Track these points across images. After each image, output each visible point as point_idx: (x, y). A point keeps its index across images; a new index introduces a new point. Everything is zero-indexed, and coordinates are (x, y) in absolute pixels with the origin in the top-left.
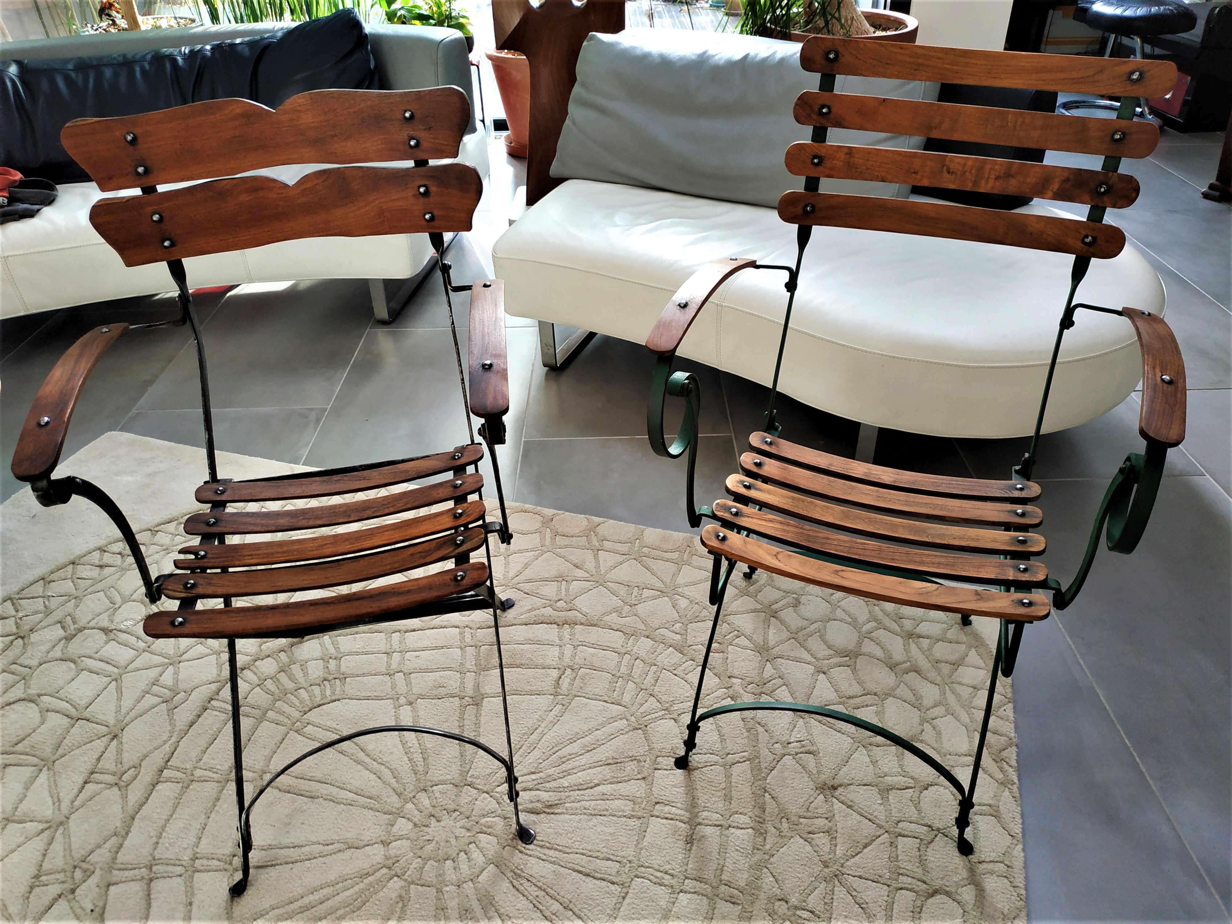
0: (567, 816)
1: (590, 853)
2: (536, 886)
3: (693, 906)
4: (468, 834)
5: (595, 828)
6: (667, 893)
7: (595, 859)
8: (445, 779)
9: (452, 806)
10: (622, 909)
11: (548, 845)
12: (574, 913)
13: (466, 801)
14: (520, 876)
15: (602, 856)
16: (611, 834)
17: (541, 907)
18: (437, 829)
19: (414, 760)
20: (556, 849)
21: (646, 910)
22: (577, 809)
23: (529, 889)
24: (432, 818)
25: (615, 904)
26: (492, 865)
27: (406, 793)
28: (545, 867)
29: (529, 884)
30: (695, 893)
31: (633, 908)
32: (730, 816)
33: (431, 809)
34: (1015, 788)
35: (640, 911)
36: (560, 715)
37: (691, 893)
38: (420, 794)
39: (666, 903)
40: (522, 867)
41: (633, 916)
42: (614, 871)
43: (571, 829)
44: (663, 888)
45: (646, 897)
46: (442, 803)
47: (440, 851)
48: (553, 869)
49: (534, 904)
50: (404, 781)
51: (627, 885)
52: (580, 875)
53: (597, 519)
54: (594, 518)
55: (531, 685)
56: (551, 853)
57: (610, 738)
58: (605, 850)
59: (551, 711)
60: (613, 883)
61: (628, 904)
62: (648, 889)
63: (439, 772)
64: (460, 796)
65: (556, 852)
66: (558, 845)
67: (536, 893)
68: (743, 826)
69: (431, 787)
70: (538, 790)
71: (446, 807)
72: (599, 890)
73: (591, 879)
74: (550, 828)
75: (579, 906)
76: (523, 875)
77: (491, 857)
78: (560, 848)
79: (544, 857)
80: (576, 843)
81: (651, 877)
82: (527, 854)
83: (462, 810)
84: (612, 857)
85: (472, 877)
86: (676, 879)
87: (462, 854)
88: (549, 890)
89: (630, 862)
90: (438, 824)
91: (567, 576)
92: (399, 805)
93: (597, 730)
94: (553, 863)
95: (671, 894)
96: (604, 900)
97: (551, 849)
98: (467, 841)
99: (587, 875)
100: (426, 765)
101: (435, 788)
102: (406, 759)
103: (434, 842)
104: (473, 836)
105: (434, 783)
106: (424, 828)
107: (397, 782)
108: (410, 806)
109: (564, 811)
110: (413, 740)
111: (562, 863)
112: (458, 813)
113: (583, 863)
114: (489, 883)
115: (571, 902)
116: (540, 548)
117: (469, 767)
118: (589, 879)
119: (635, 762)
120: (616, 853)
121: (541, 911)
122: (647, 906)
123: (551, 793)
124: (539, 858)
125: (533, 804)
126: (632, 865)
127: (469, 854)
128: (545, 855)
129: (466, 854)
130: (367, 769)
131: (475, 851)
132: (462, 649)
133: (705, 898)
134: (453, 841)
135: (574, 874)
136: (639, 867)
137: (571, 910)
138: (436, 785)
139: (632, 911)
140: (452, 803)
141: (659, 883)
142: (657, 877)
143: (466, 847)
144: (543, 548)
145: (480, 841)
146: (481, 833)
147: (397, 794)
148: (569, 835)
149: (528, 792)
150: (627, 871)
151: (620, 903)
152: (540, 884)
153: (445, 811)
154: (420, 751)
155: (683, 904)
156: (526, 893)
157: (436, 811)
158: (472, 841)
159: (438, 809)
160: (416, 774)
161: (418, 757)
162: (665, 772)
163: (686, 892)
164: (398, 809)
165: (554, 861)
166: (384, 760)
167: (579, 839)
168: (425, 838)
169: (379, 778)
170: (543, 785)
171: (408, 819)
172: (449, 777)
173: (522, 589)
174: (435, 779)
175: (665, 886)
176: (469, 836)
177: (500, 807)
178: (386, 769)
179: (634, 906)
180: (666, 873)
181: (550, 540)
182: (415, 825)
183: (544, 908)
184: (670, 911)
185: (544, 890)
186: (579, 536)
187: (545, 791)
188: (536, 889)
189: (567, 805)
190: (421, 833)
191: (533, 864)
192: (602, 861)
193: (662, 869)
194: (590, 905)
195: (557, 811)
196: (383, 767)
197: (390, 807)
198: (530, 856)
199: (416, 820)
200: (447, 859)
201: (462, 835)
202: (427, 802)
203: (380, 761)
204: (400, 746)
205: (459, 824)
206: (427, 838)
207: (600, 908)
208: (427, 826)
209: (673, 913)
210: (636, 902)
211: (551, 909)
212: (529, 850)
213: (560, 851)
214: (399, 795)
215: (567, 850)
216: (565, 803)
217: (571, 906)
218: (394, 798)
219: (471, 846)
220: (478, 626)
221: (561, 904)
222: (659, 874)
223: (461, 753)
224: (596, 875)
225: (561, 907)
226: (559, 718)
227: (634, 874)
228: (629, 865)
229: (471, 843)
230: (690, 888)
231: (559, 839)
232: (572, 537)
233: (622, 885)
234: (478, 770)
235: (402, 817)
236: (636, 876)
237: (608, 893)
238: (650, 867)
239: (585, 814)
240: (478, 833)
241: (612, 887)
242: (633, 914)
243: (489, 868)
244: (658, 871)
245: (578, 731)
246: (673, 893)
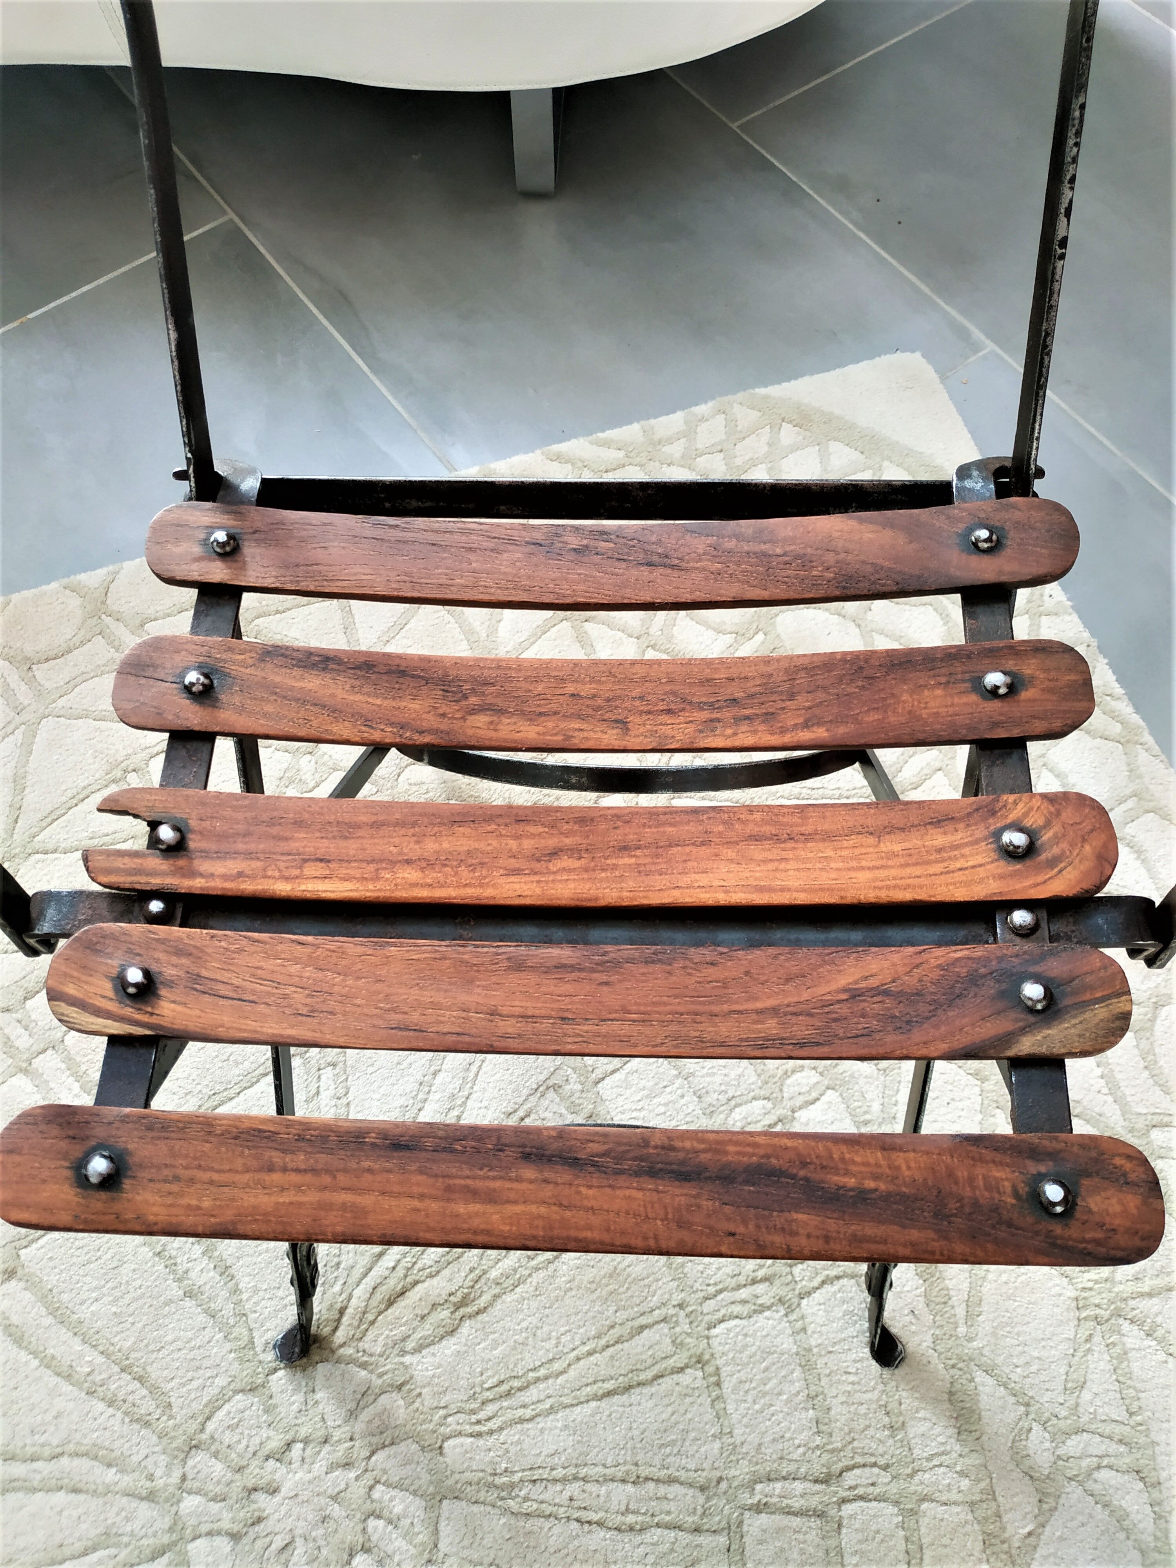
0: (508, 1298)
1: (603, 1342)
2: (556, 1481)
3: (838, 1312)
4: (352, 1475)
5: (574, 1285)
6: (780, 1320)
7: (619, 1347)
8: (216, 1391)
9: (276, 1443)
10: (730, 1408)
11: (516, 1384)
12: (658, 1481)
13: (295, 1407)
14: (512, 1486)
15: (625, 1330)
16: (611, 1276)
17: (595, 1517)
18: (284, 1509)
19: (121, 1395)
20: (537, 1380)
21: (770, 1379)
22: (515, 1270)
23: (546, 1496)
24: (254, 1496)
25: (712, 1406)
26: (445, 1502)
27: (161, 1482)
28: (542, 1431)
29: (539, 1487)
30: (823, 1283)
31: (747, 1392)
32: (781, 1090)
33: (240, 1482)
34: (1148, 738)
35: (762, 1388)
36: (342, 1091)
37: (817, 1288)
38: (190, 1463)
39: (791, 1340)
40: (504, 1466)
41: (757, 1407)
42: (667, 1346)
43: (534, 1320)
44: (767, 1314)
45: (755, 1354)
46: (251, 1450)
47: (324, 1552)
48: (559, 1425)
49: (578, 1520)
50: (135, 1459)
51: (707, 1357)
52: (616, 1399)
53: (92, 578)
54: (82, 577)
55: (237, 1063)
56: (533, 1393)
57: (472, 1075)
58: (622, 1316)
59: (318, 1093)
60: (681, 1370)
61: (735, 1390)
62: (746, 1335)
63: (195, 1384)
64: (275, 1406)
65: (542, 1386)
66: (534, 1370)
67: (567, 1494)
68: (814, 1095)
69: (202, 1430)
70: (416, 1283)
71: (265, 1451)
72: (666, 1401)
73: (638, 1390)
74: (495, 1345)
75: (657, 1461)
76: (516, 1478)
77: (431, 1489)
78: (542, 1372)
79: (528, 1413)
80: (564, 1339)
81: (737, 1309)
82: (491, 1432)
83: (303, 1432)
84: (643, 1321)
85: (426, 1556)
86: (777, 1282)
87: (372, 1523)
88: (583, 1472)
89: (681, 1306)
90: (278, 1498)
91: (128, 757)
92: (167, 1522)
93: (435, 1074)
94: (552, 1410)
95: (786, 1315)
96: (689, 1416)
97: (527, 1387)
98: (362, 1491)
99: (628, 1388)
100: (154, 1390)
101: (211, 1426)
102: (101, 1406)
103: (299, 1542)
104: (366, 1471)
105: (200, 1419)
106: (257, 1528)
107: (122, 1471)
108: (190, 1503)
109: (497, 1290)
110: (81, 1356)
111: (566, 1400)
112: (300, 1445)
113: (603, 1373)
114: (466, 1542)
115: (636, 1464)
116: (18, 720)
117: (245, 1332)
118: (635, 1395)
119: (551, 1094)
120: (644, 1307)
121: (600, 1524)
122: (767, 1369)
123: (446, 1272)
124: (522, 1421)
125: (431, 1319)
126: (690, 1309)
127: (386, 1513)
128: (524, 1406)
129: (379, 1517)
130: (35, 1490)
131: (391, 1500)
132: (25, 1072)
133: (844, 1281)
134: (336, 1510)
135: (604, 1403)
136: (701, 1304)
137: (647, 1479)
138: (209, 1418)
139: (750, 1398)
140: (272, 1433)
141: (755, 1311)
142: (744, 1302)
143: (368, 1506)
144: (24, 717)
145: (385, 1471)
146: (373, 1453)
147: (142, 1499)
148: (539, 1332)
149: (402, 1303)
150: (686, 1328)
151: (718, 1398)
152: (559, 1473)
153: (271, 1462)
154: (116, 1369)
155: (819, 1320)
156: (549, 1510)
157: (256, 1473)
158: (371, 1482)
159: (253, 1468)
160: (147, 1424)
161: (123, 1385)
162: (617, 1076)
163: (809, 1294)
164: (171, 1530)
165: (551, 1408)
166: (55, 1442)
167: (563, 1330)
168: (274, 1547)
169: (76, 1491)
170: (417, 1267)
171: (209, 1534)
172: (221, 1381)
173: (50, 846)
174: (196, 1407)
175: (769, 1308)
176: (357, 1478)
177: (371, 1372)
178: (77, 1461)
179: (747, 1386)
180: (754, 1282)
181: (24, 687)
182: (235, 1537)
183: (601, 1514)
184: (809, 1350)
185: (576, 1478)
186: (82, 644)
187: (431, 1276)
188: (559, 1487)
189: (494, 1274)
190: (259, 1544)
191: (519, 1442)
192: (633, 1342)
193: (742, 1280)
194: (673, 1443)
195: (482, 1302)
196: (65, 1460)
197: (151, 1541)
198: (501, 1429)
199: (226, 1525)
200: (351, 1556)
201: (343, 1486)
202: (218, 1468)
203: (47, 1452)
204: (66, 1388)
205: (319, 1467)
206: (278, 1542)
207: (693, 1435)
208: (259, 1520)
209: (815, 1350)
210: (742, 1375)
211: (614, 1507)
212: (489, 1419)
213: (546, 1378)
214: (150, 1497)
215: (557, 1366)
216: (485, 1272)
217: (645, 1472)
218: (145, 1510)
219: (376, 1494)
220: (21, 994)
221: (624, 1481)
222: (743, 1293)
223: (205, 1311)
224: (643, 1377)
225: (630, 1488)
226: (344, 1101)
227: (704, 1325)
228: (682, 1314)
229: (371, 1488)
230: (811, 1279)
231: (527, 1356)
232: (69, 651)
233: (699, 1362)
234: (268, 1325)
235: (194, 1539)
236: (711, 1326)
237: (686, 1395)
238: (720, 1291)
239: (537, 1269)
240: (369, 1457)
241: (685, 1379)
242: (755, 1402)
243: (445, 1514)
244: (738, 1287)
245: (402, 1101)
246: (790, 1311)
